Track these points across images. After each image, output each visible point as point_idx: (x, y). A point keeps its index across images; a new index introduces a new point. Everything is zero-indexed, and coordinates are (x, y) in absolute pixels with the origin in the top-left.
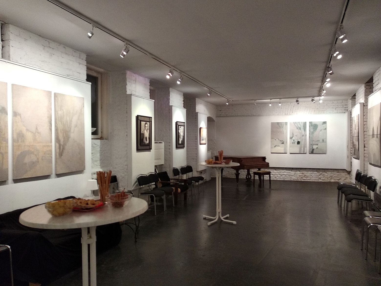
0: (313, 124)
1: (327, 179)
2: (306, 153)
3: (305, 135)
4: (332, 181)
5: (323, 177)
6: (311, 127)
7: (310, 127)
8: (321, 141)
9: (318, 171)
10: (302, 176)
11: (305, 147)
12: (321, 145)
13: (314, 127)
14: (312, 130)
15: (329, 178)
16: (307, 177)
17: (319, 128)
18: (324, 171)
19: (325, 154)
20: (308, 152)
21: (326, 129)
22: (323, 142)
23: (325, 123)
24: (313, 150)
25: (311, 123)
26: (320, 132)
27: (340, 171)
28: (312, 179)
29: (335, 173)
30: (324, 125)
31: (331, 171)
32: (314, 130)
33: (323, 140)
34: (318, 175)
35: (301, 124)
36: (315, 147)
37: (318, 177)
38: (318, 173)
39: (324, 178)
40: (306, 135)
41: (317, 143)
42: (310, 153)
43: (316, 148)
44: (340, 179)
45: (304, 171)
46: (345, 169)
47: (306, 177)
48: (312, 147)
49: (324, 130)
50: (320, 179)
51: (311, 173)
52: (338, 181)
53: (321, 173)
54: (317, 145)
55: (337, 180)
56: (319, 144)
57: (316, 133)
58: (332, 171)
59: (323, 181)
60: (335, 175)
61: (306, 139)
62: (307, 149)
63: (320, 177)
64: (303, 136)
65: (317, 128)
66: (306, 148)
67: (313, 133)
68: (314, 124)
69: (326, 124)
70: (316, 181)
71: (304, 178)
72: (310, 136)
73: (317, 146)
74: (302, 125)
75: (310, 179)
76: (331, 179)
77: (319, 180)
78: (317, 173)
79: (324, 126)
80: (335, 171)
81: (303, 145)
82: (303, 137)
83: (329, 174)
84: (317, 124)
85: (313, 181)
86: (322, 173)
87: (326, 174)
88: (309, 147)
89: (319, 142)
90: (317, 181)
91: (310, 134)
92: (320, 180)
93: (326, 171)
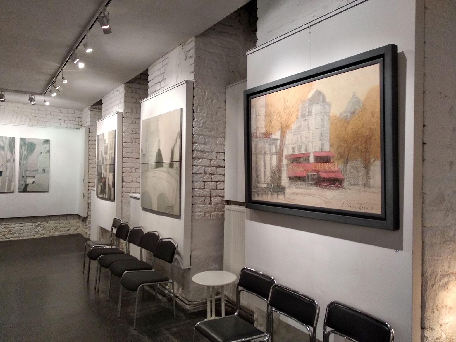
0: (27, 143)
1: (48, 232)
2: (13, 192)
3: (12, 160)
4: (57, 234)
5: (43, 230)
6: (23, 147)
7: (21, 146)
8: (41, 170)
9: (33, 220)
10: (5, 232)
11: (11, 180)
12: (40, 178)
13: (28, 148)
14: (25, 153)
15: (51, 231)
16: (15, 232)
17: (37, 149)
18: (43, 219)
19: (47, 191)
20: (17, 190)
21: (49, 152)
22: (43, 173)
23: (47, 143)
24: (27, 185)
25: (22, 140)
26: (39, 156)
27: (69, 218)
28: (22, 235)
29: (62, 221)
30: (47, 145)
31: (55, 218)
32: (28, 153)
33: (44, 170)
34: (34, 227)
35: (5, 141)
36: (29, 181)
37: (33, 231)
38: (34, 224)
39: (43, 232)
40: (14, 161)
41: (33, 174)
42: (20, 192)
43: (32, 183)
44: (69, 230)
45: (8, 223)
46: (77, 214)
47: (11, 233)
48: (25, 182)
49: (46, 153)
50: (37, 234)
51: (21, 225)
52: (66, 233)
53: (38, 223)
54: (34, 177)
55: (64, 232)
56: (37, 176)
57: (32, 158)
58: (58, 218)
59: (42, 236)
60: (60, 225)
61: (13, 168)
62: (16, 184)
63: (37, 230)
64: (8, 161)
65: (34, 150)
66: (13, 183)
67: (26, 157)
68: (29, 143)
69: (50, 143)
70: (29, 238)
71: (9, 236)
72: (22, 162)
73: (33, 180)
74: (7, 142)
75: (19, 235)
76: (55, 231)
77: (34, 235)
78: (31, 224)
79: (46, 147)
80: (61, 218)
81: (7, 178)
82: (9, 164)
83: (52, 223)
84: (35, 142)
85: (25, 238)
86: (41, 223)
87: (48, 225)
88: (19, 181)
89: (37, 172)
90: (32, 237)
91: (21, 158)
92: (37, 236)
93: (47, 219)
